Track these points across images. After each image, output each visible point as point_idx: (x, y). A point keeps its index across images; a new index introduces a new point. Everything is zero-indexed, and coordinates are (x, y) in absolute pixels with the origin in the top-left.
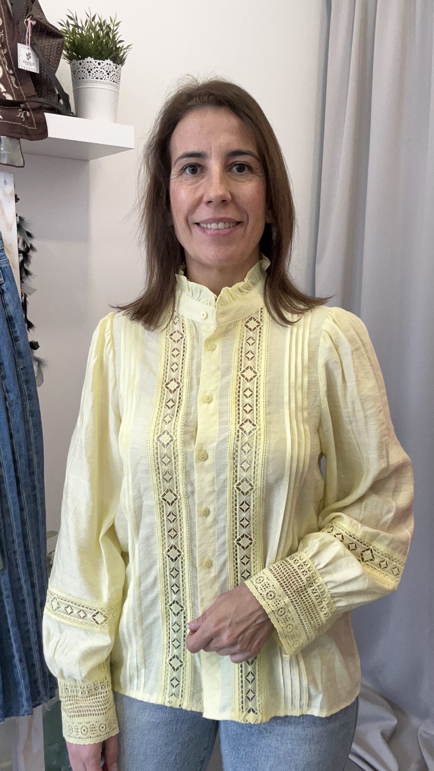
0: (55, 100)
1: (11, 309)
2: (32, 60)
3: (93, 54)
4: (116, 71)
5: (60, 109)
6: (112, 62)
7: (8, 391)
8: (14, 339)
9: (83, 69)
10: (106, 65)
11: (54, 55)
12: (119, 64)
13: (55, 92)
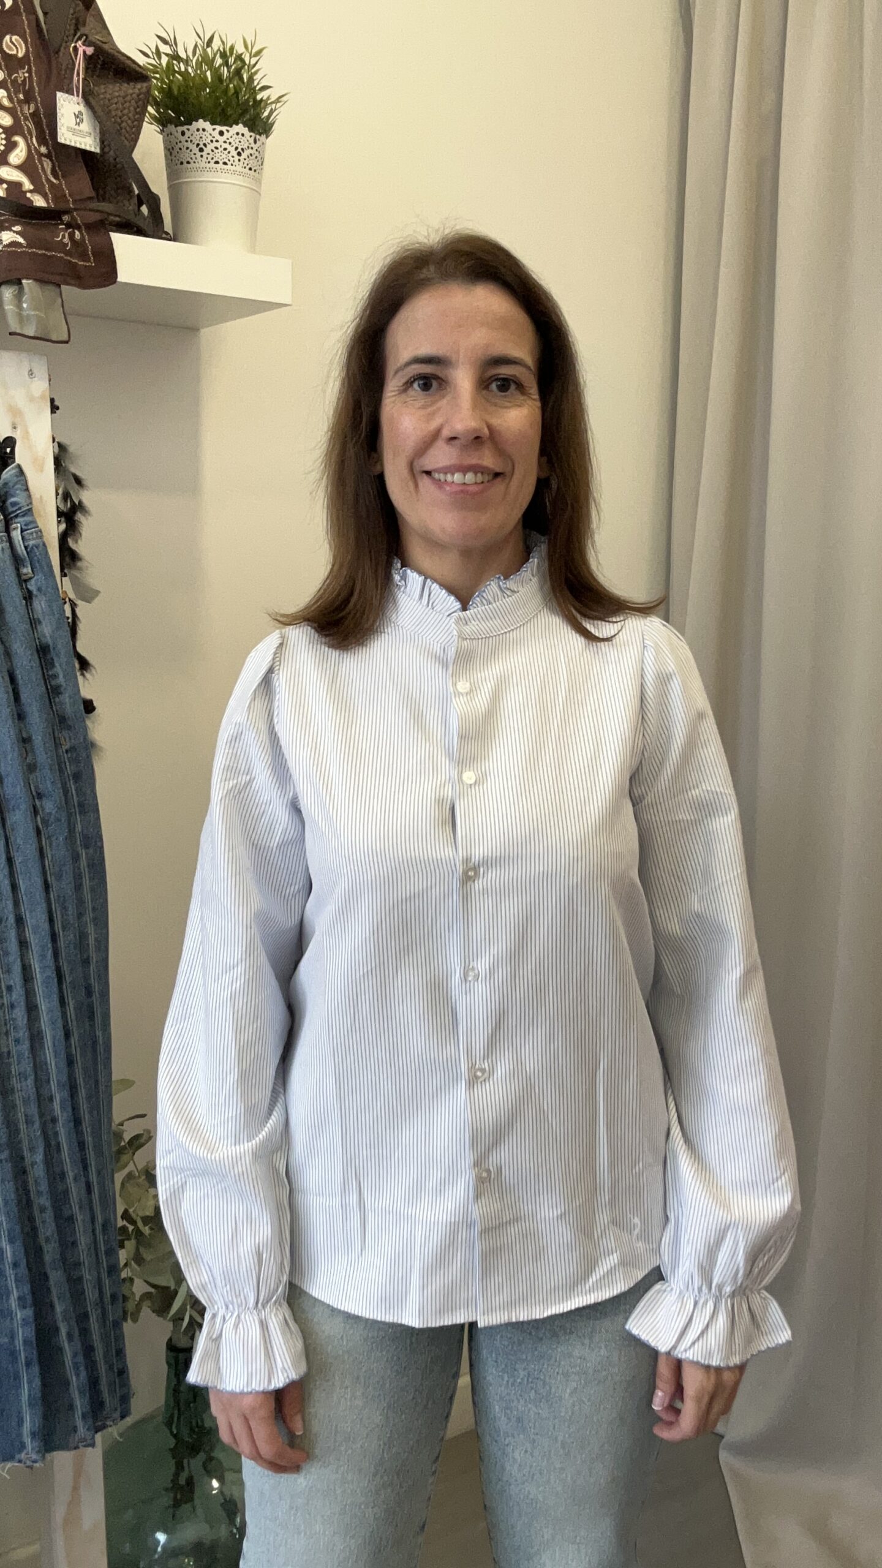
0: (132, 206)
1: (47, 630)
2: (85, 126)
3: (208, 114)
4: (255, 149)
5: (141, 223)
6: (247, 129)
7: (40, 796)
8: (53, 692)
9: (189, 144)
10: (235, 135)
11: (131, 115)
12: (260, 135)
13: (134, 192)
